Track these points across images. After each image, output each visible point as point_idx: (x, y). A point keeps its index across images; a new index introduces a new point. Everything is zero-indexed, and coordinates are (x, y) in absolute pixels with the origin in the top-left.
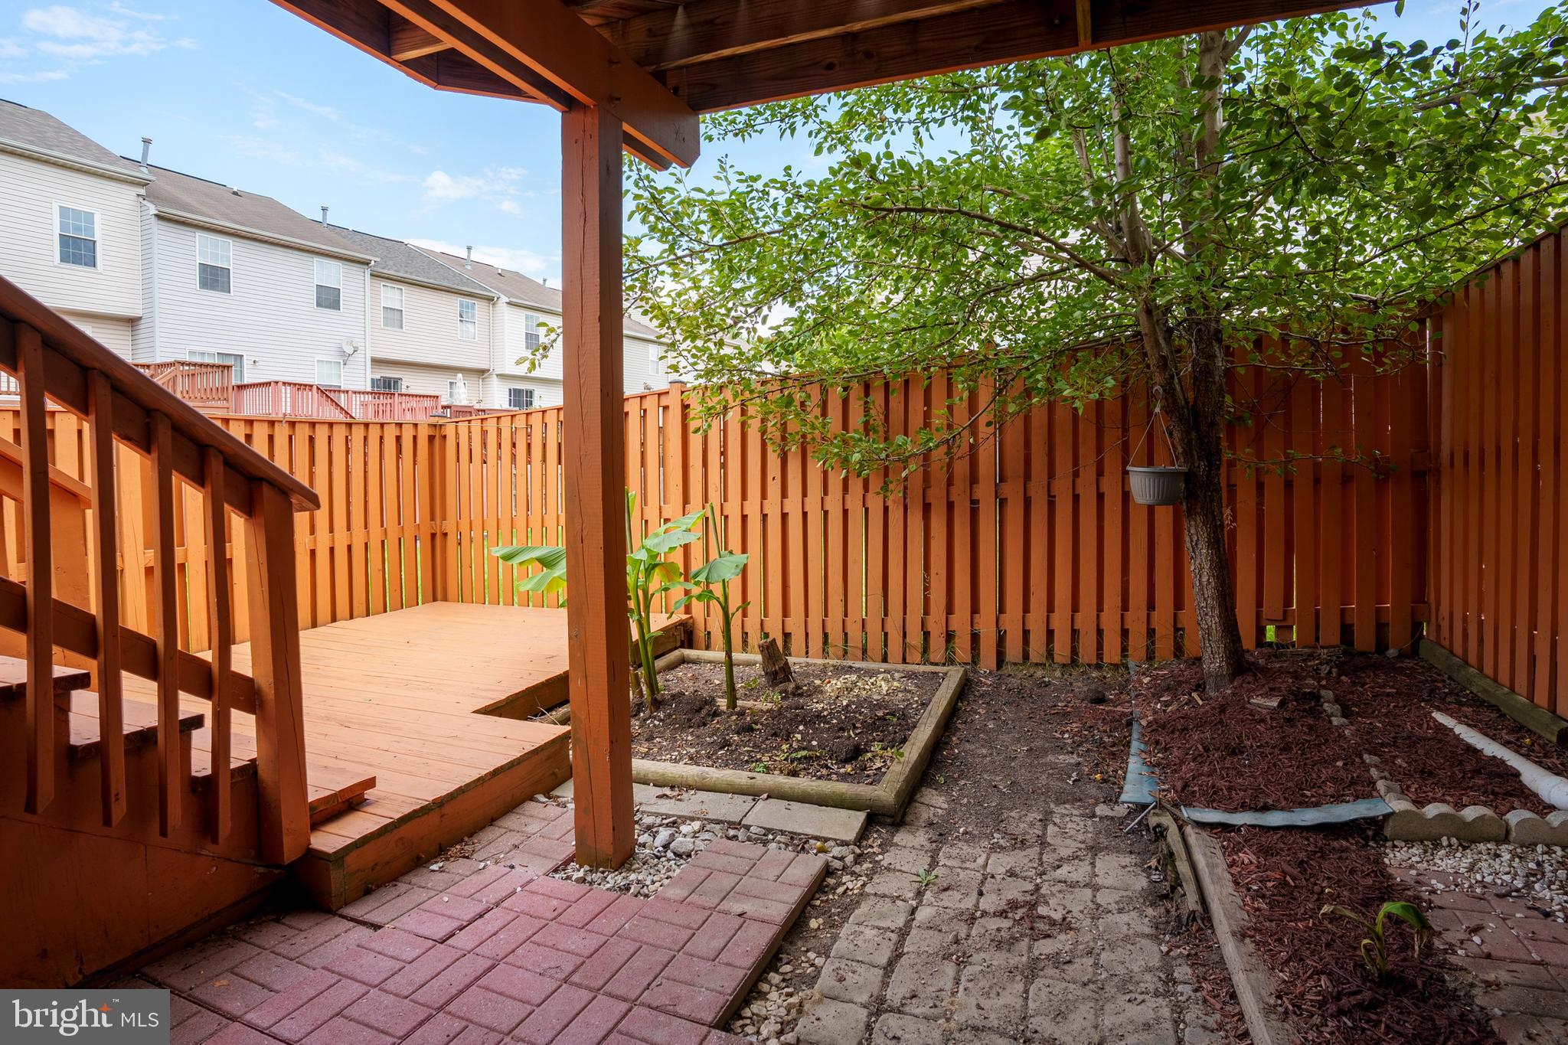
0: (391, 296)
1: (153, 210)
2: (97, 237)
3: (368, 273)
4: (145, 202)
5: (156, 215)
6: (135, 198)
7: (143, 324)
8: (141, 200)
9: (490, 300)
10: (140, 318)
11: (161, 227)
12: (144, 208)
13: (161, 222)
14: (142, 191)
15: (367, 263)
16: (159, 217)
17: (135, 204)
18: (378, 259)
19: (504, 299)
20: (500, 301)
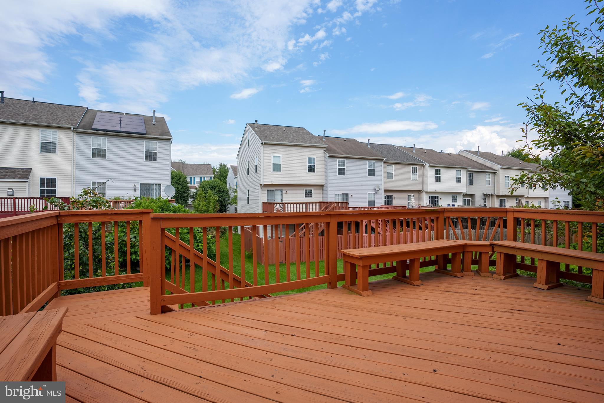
0: (390, 169)
1: (328, 155)
2: (315, 164)
3: (383, 163)
4: (326, 153)
5: (328, 156)
6: (323, 151)
7: (325, 187)
8: (325, 152)
9: (422, 165)
10: (324, 185)
11: (329, 159)
12: (325, 154)
13: (329, 158)
14: (325, 149)
15: (382, 160)
16: (329, 157)
17: (323, 153)
18: (386, 158)
19: (428, 165)
20: (426, 165)
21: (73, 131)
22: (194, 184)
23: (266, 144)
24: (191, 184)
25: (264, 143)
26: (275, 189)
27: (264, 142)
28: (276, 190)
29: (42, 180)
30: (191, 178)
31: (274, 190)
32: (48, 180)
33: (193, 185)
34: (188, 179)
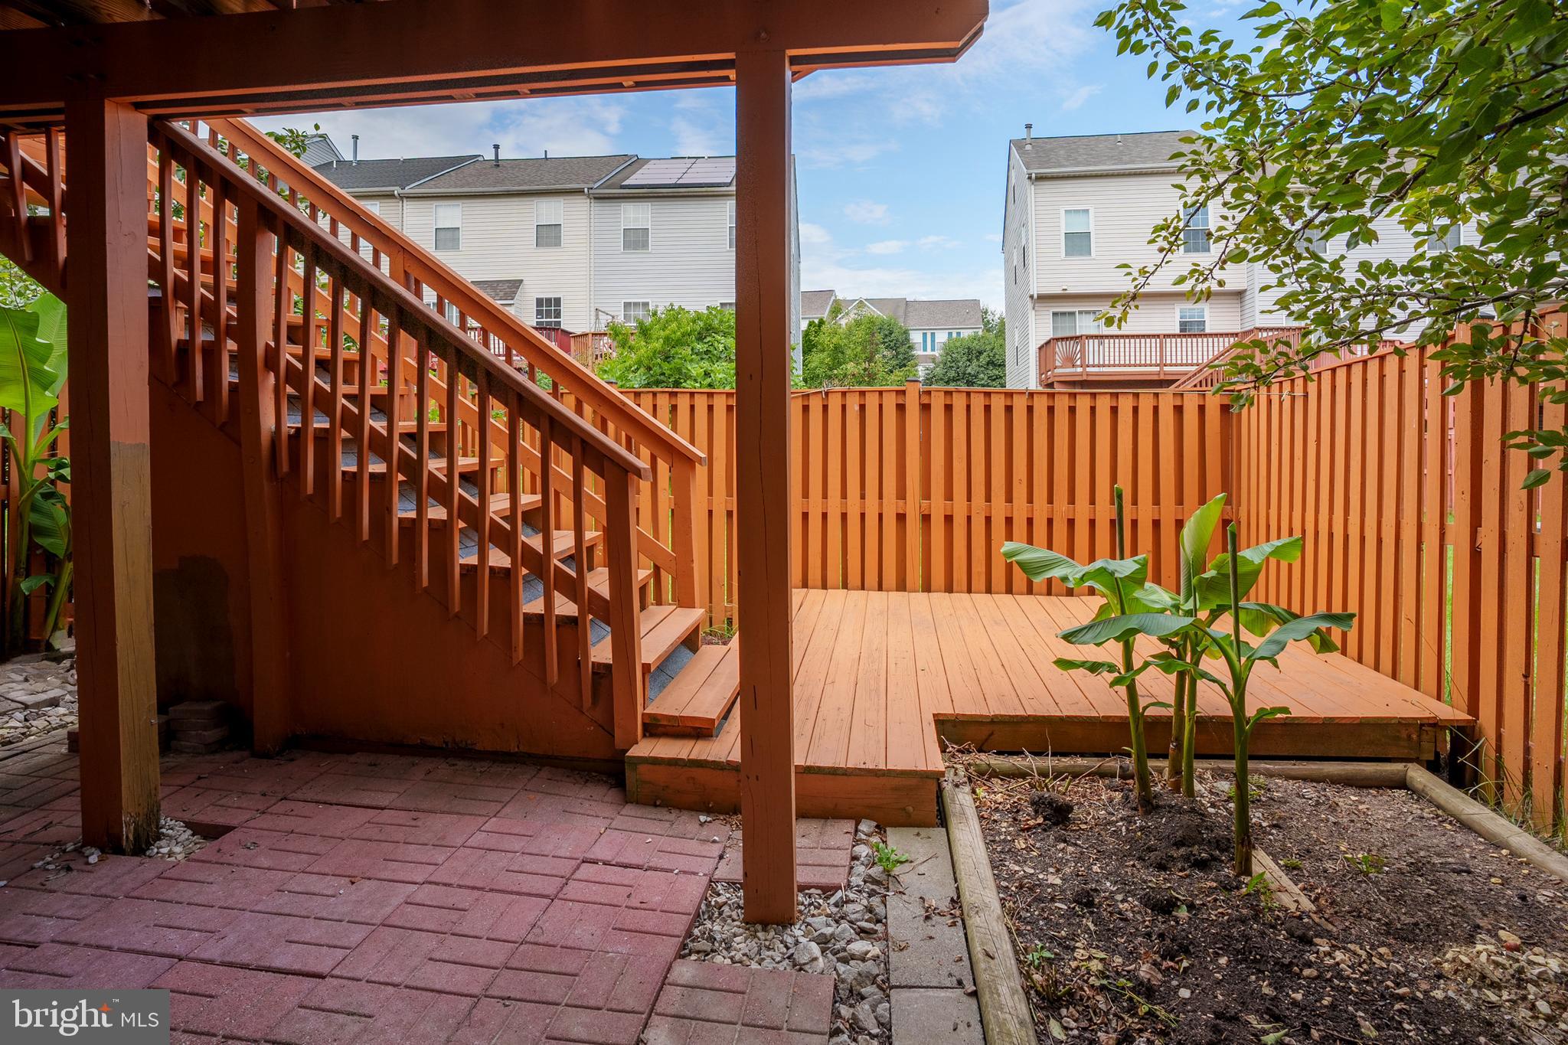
7: (1247, 297)
10: (1245, 291)
21: (588, 196)
22: (933, 350)
23: (1041, 178)
24: (925, 349)
25: (1033, 176)
26: (1076, 310)
27: (1034, 172)
28: (1080, 312)
29: (539, 302)
30: (925, 335)
31: (1073, 314)
32: (549, 300)
33: (929, 352)
34: (916, 337)
